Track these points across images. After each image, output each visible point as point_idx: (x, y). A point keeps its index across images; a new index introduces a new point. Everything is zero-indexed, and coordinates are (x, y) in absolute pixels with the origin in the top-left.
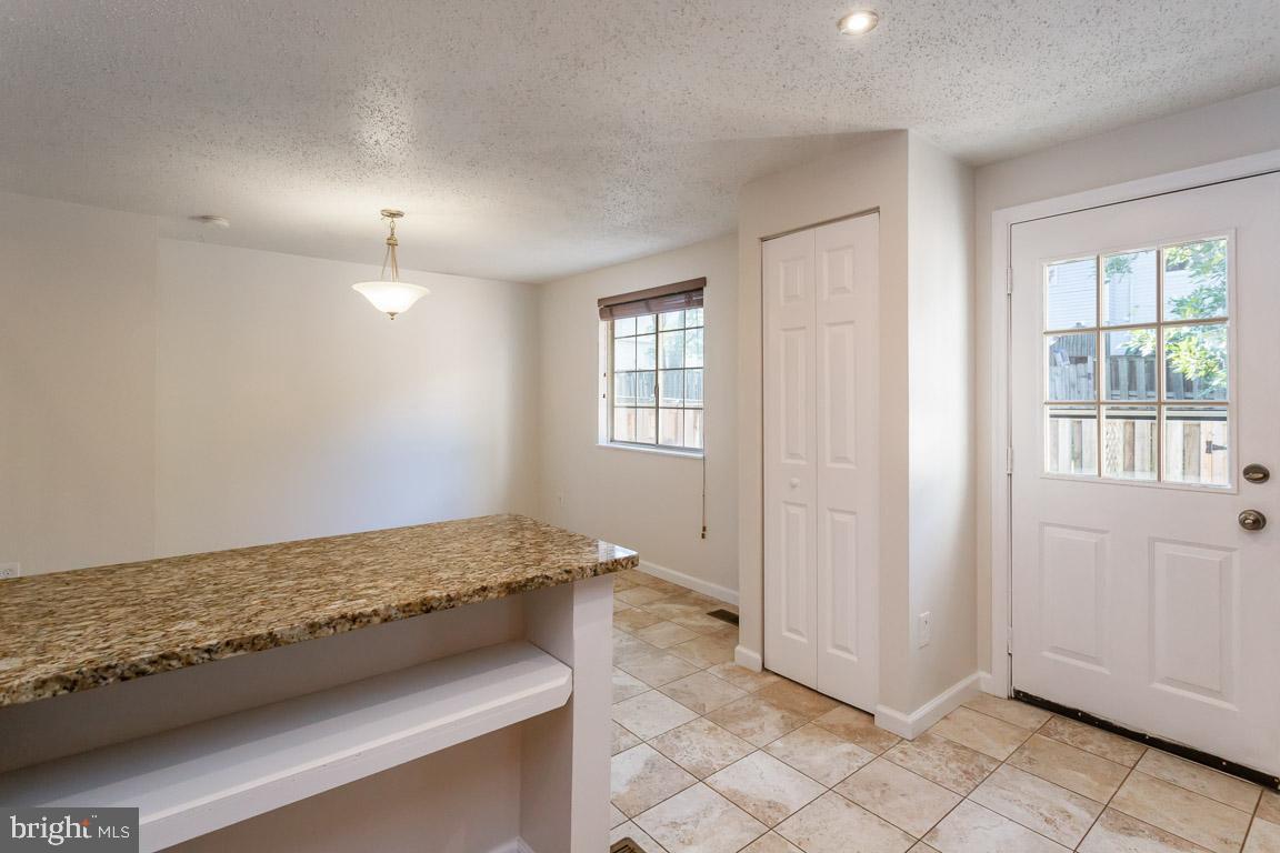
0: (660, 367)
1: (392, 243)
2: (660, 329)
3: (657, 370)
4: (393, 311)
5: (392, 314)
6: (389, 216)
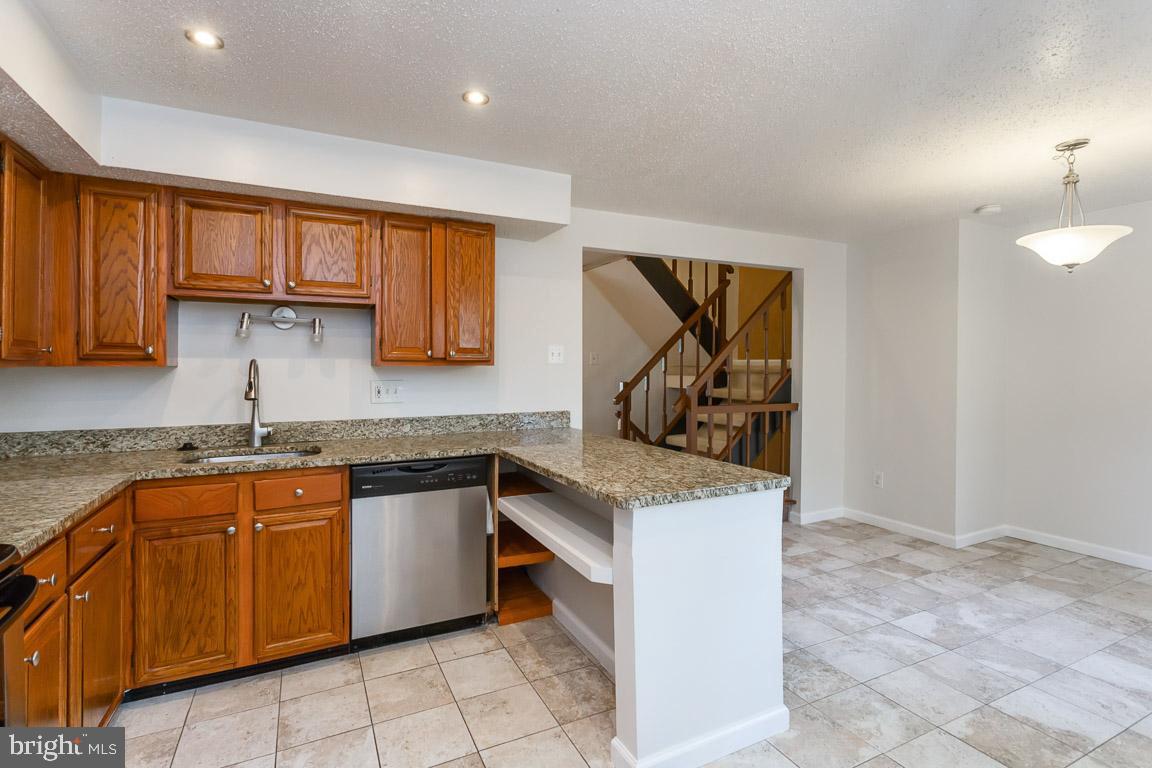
1: (1070, 181)
4: (1072, 262)
5: (1070, 266)
6: (1068, 150)
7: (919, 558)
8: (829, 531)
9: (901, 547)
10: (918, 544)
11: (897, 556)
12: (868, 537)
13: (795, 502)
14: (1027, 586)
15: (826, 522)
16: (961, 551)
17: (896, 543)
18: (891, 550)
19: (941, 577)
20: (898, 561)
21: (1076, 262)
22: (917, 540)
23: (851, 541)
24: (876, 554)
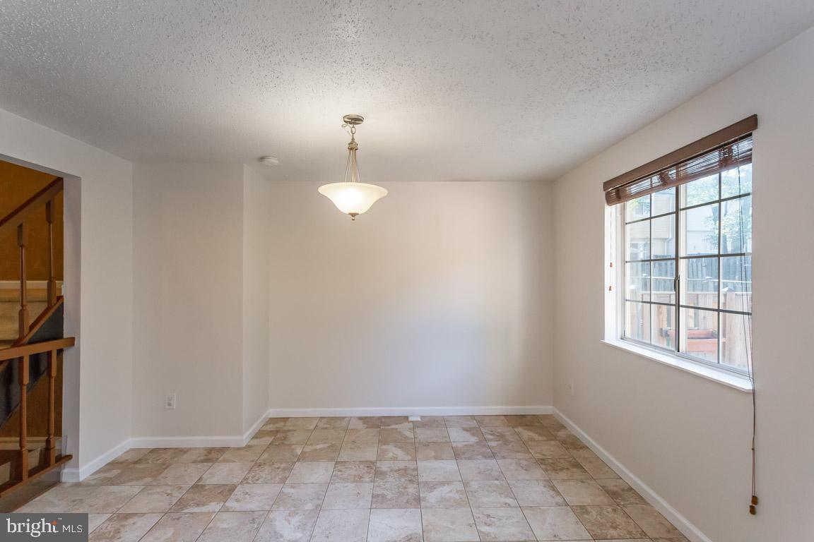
0: (682, 254)
1: (353, 147)
2: (682, 206)
3: (677, 258)
4: (354, 212)
5: (353, 215)
6: (350, 123)
7: (219, 474)
8: (119, 476)
9: (200, 465)
10: (213, 455)
11: (200, 479)
12: (165, 466)
13: (69, 457)
14: (304, 464)
15: (113, 464)
16: (248, 447)
17: (194, 462)
18: (191, 475)
19: (247, 488)
20: (203, 486)
21: (357, 212)
22: (210, 451)
23: (148, 480)
24: (180, 488)
